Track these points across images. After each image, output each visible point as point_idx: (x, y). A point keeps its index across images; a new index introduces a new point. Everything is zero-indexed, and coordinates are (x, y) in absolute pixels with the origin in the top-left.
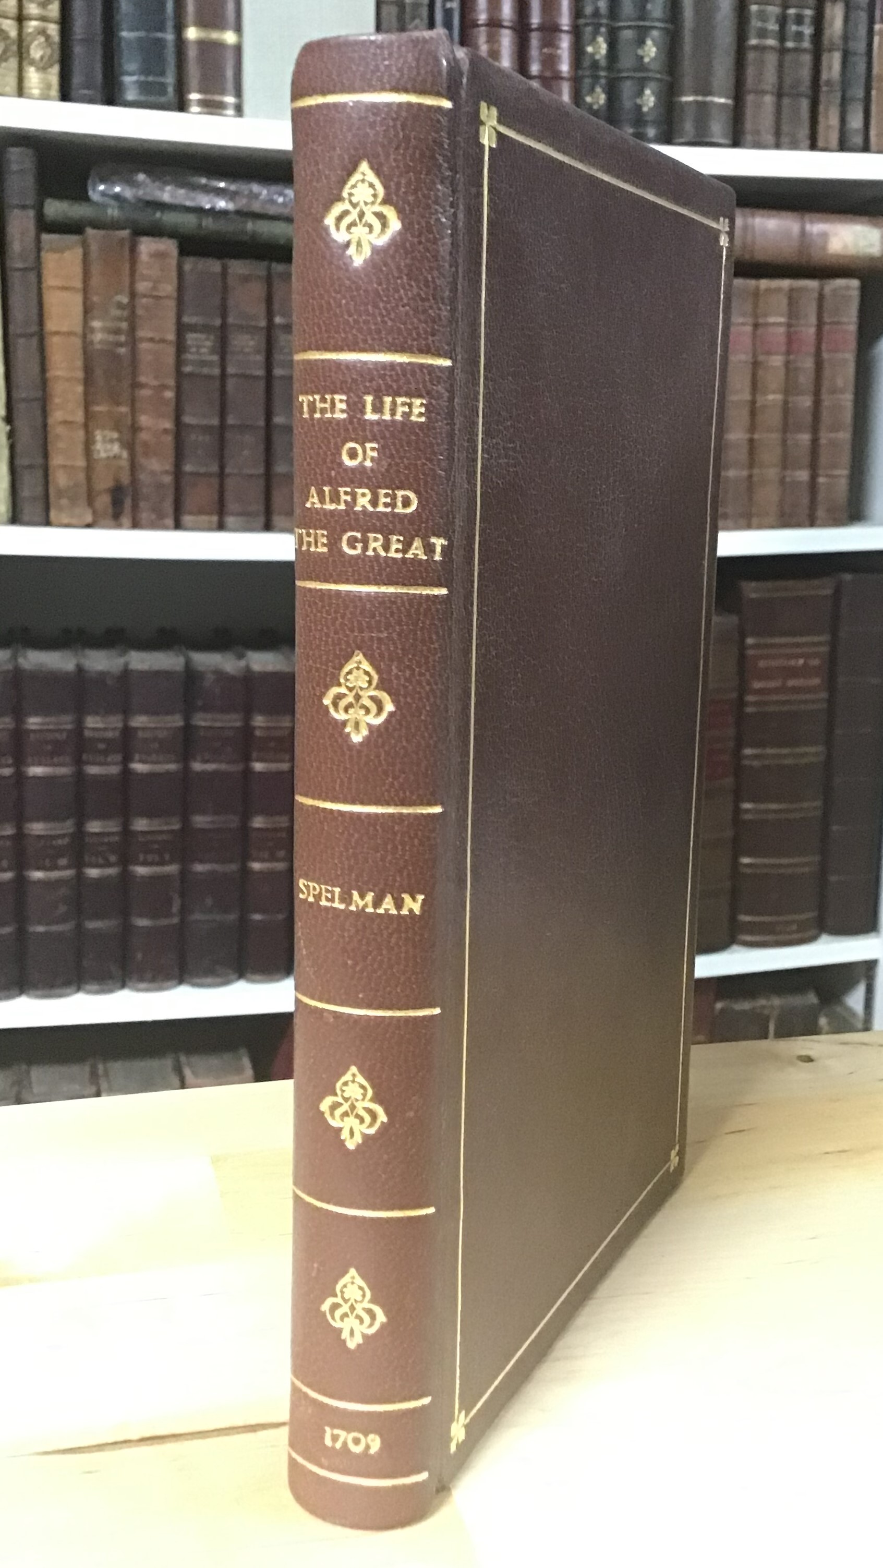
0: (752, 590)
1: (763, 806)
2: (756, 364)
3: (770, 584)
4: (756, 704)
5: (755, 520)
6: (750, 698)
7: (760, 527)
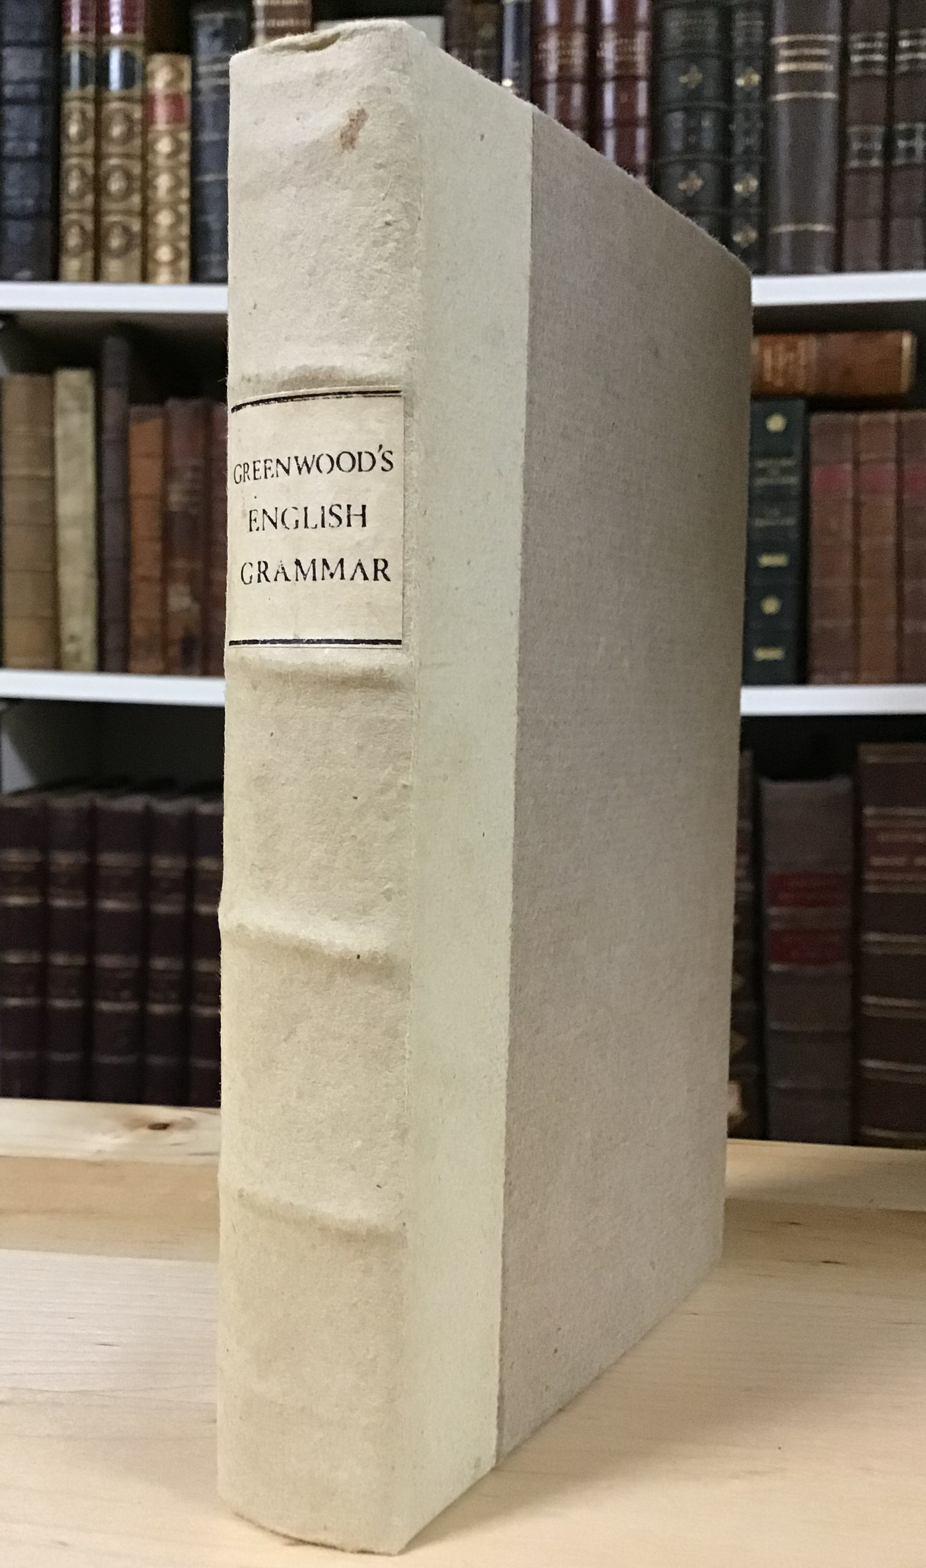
0: (871, 754)
2: (857, 504)
3: (889, 747)
4: (879, 882)
5: (865, 675)
6: (869, 876)
7: (870, 683)
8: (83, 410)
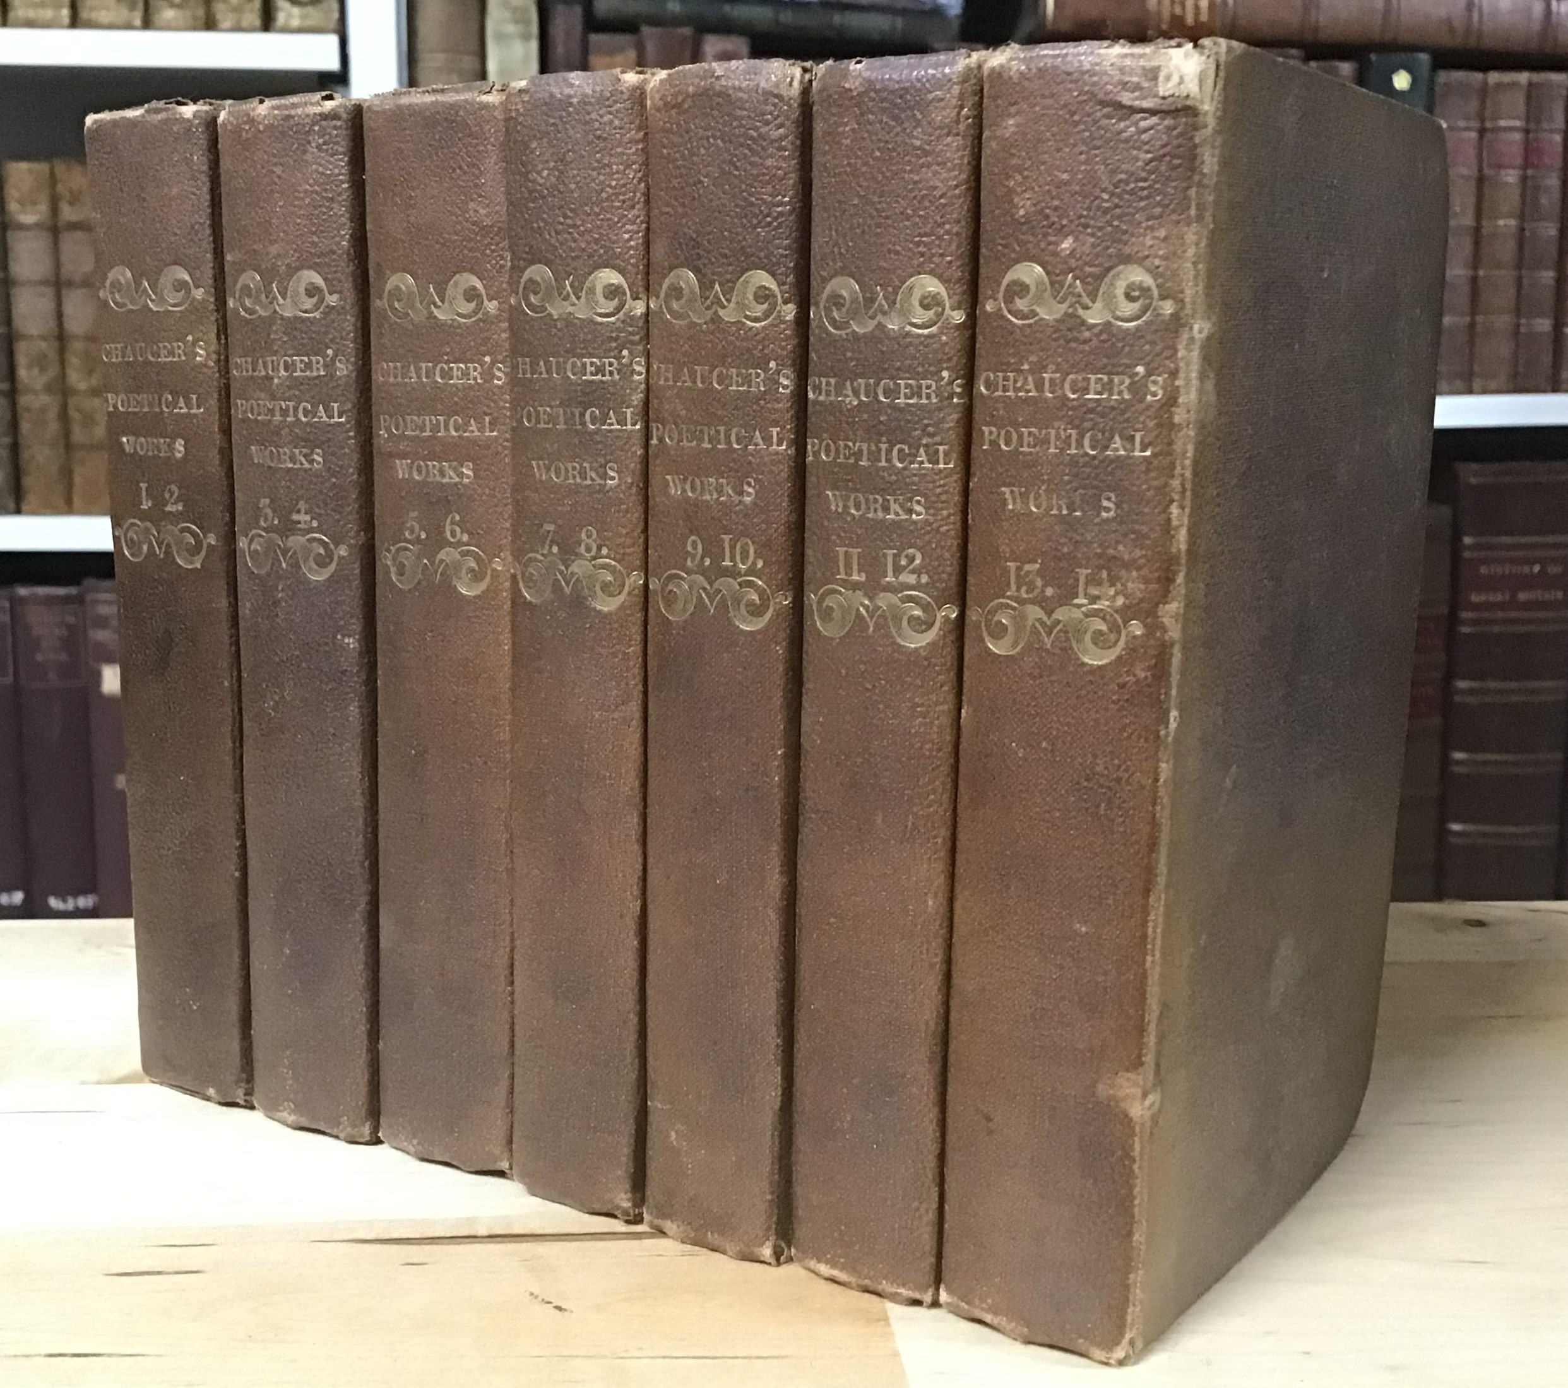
0: (1472, 474)
1: (1480, 757)
2: (1481, 180)
3: (1496, 466)
4: (1475, 622)
5: (1477, 383)
6: (1465, 615)
7: (1485, 391)
8: (526, 37)
